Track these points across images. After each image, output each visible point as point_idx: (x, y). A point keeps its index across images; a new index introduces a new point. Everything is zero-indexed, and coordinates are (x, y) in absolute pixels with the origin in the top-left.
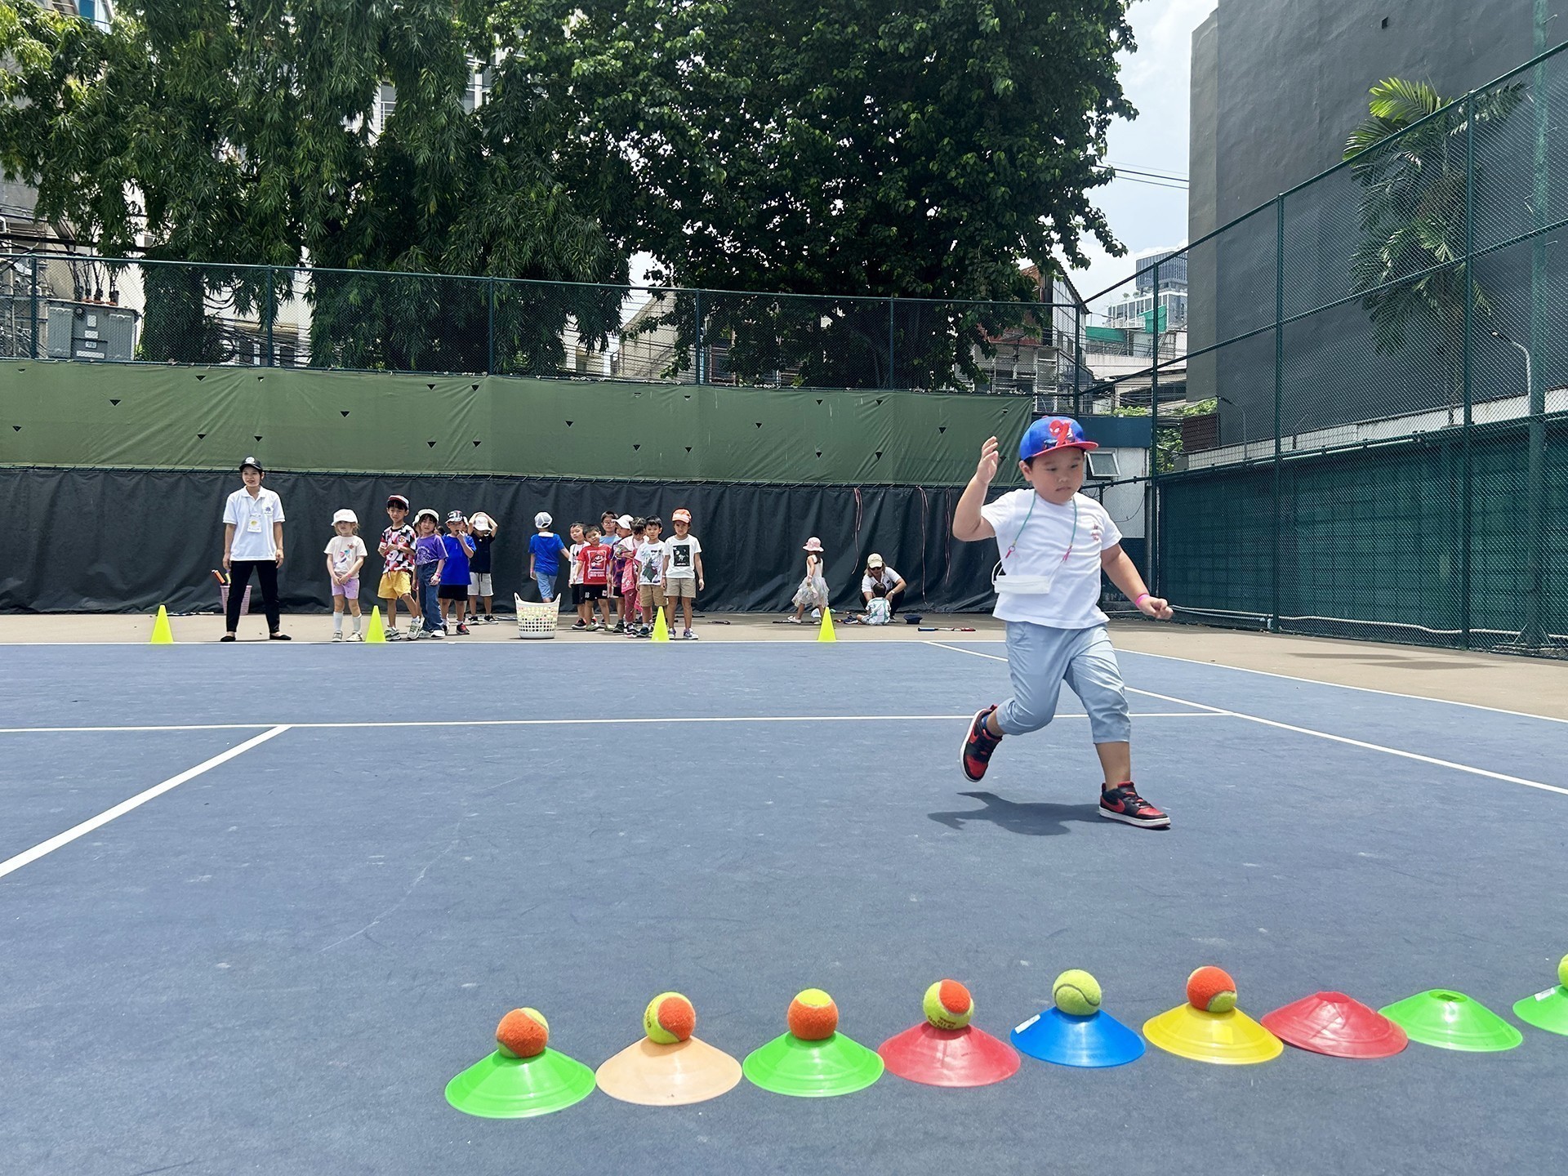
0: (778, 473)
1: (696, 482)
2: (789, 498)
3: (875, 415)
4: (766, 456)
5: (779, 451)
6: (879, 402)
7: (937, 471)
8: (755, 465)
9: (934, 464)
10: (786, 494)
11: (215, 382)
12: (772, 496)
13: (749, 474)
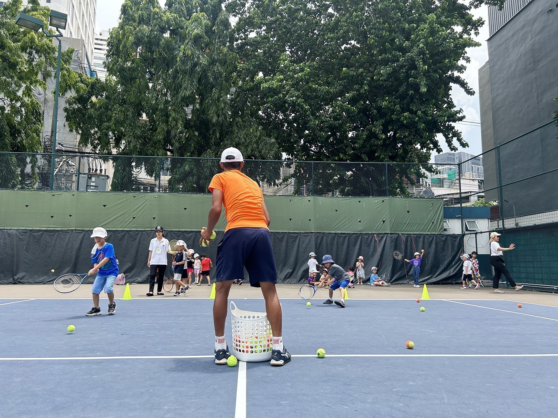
0: (344, 229)
1: (313, 232)
2: (349, 239)
3: (381, 207)
5: (344, 220)
6: (383, 201)
7: (407, 228)
8: (336, 226)
9: (406, 225)
10: (348, 236)
11: (139, 198)
12: (342, 238)
13: (333, 229)
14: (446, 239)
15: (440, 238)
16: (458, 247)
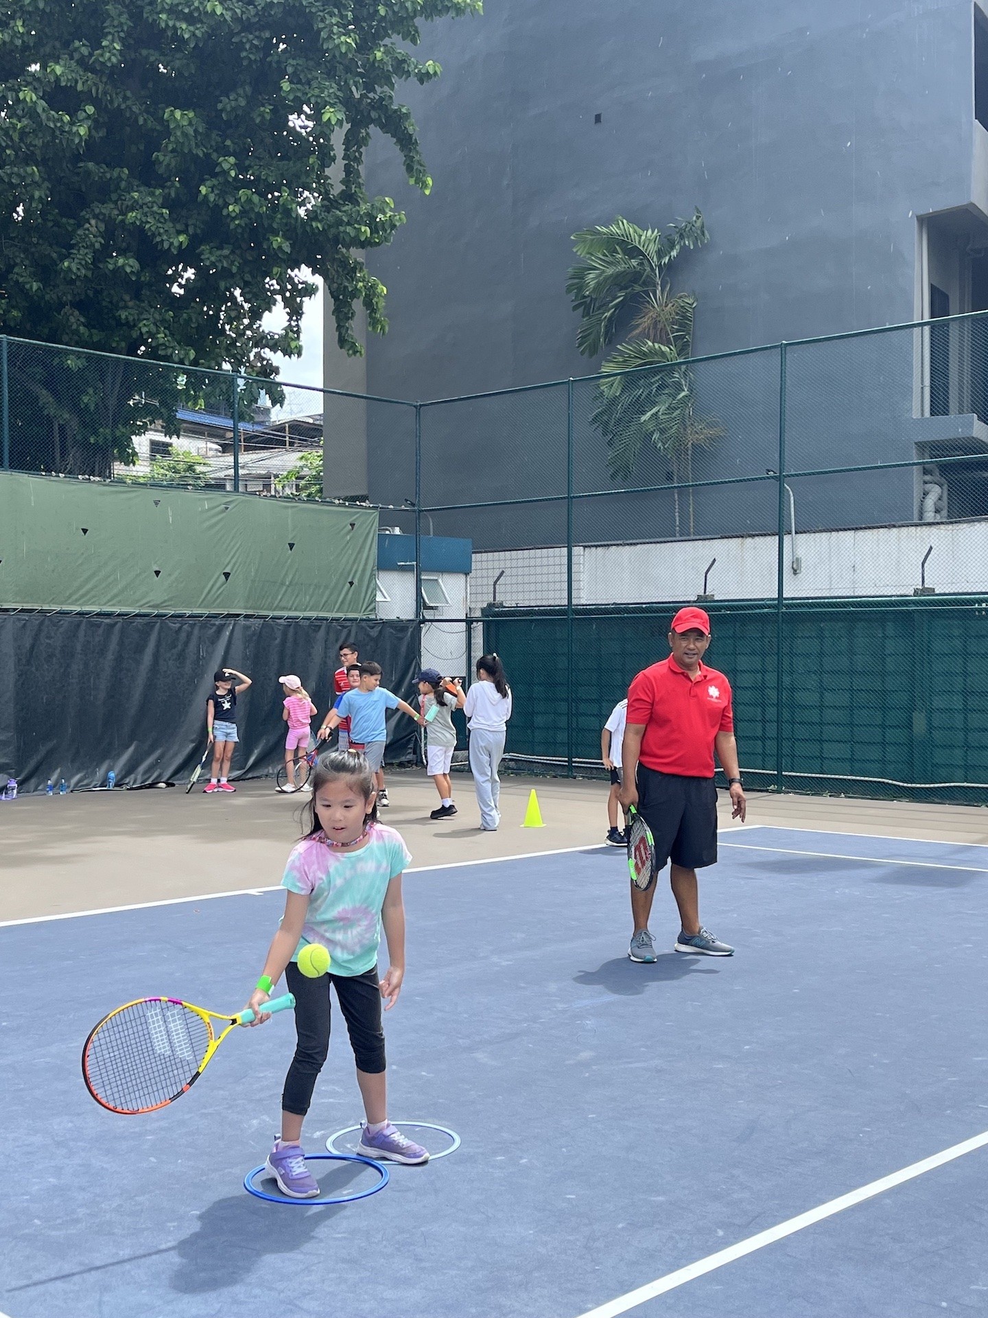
0: (109, 597)
2: (122, 631)
3: (220, 524)
4: (94, 575)
5: (109, 568)
6: (226, 508)
7: (287, 597)
8: (82, 586)
9: (284, 588)
10: (119, 625)
12: (101, 631)
13: (74, 597)
14: (380, 632)
15: (366, 630)
16: (406, 657)
